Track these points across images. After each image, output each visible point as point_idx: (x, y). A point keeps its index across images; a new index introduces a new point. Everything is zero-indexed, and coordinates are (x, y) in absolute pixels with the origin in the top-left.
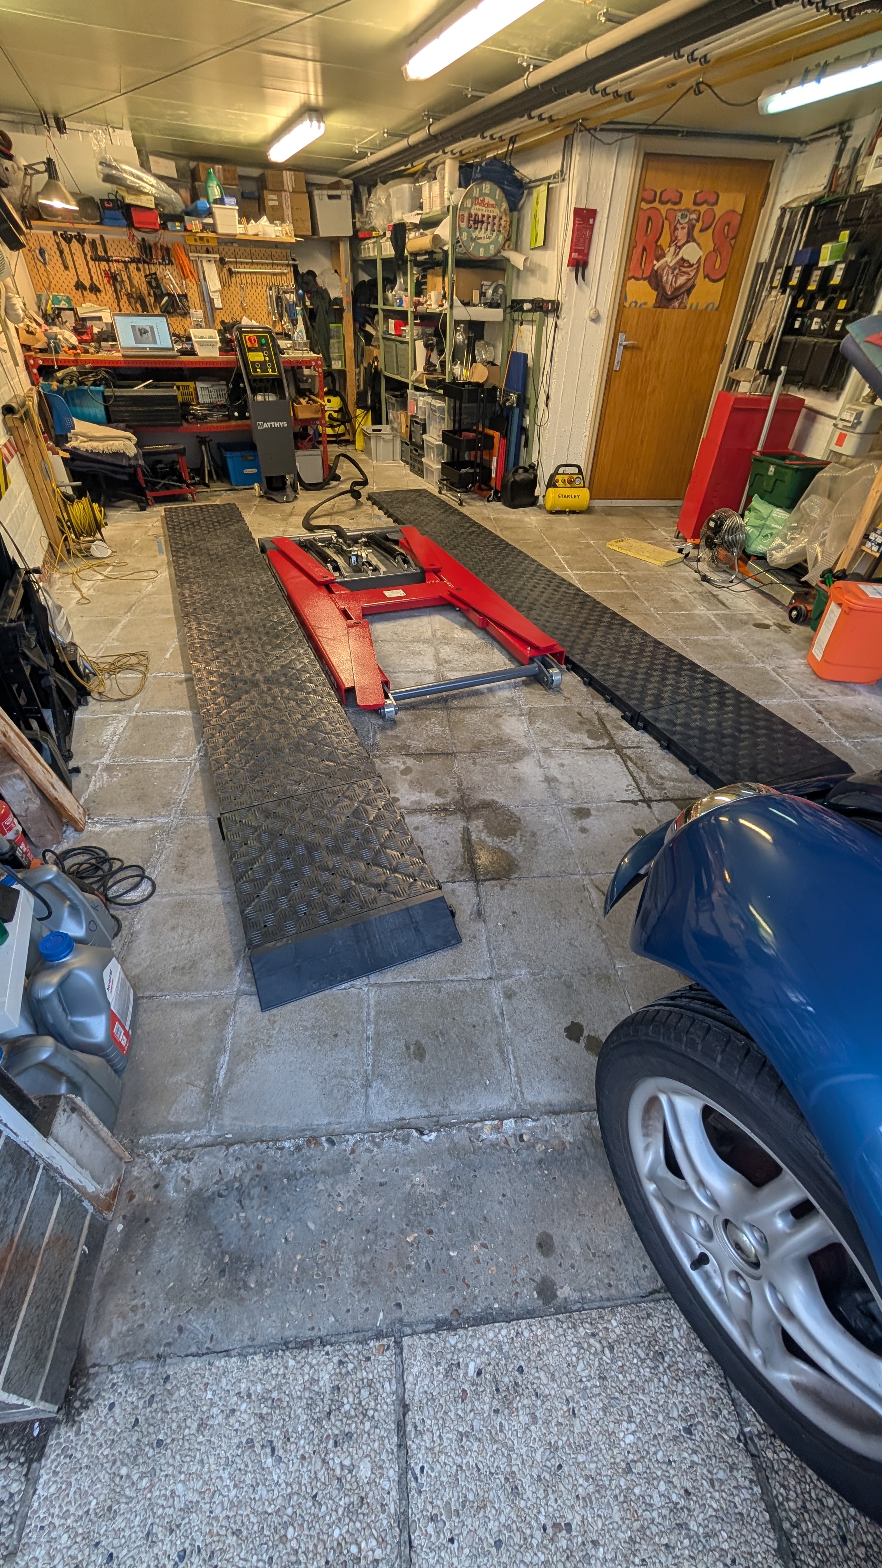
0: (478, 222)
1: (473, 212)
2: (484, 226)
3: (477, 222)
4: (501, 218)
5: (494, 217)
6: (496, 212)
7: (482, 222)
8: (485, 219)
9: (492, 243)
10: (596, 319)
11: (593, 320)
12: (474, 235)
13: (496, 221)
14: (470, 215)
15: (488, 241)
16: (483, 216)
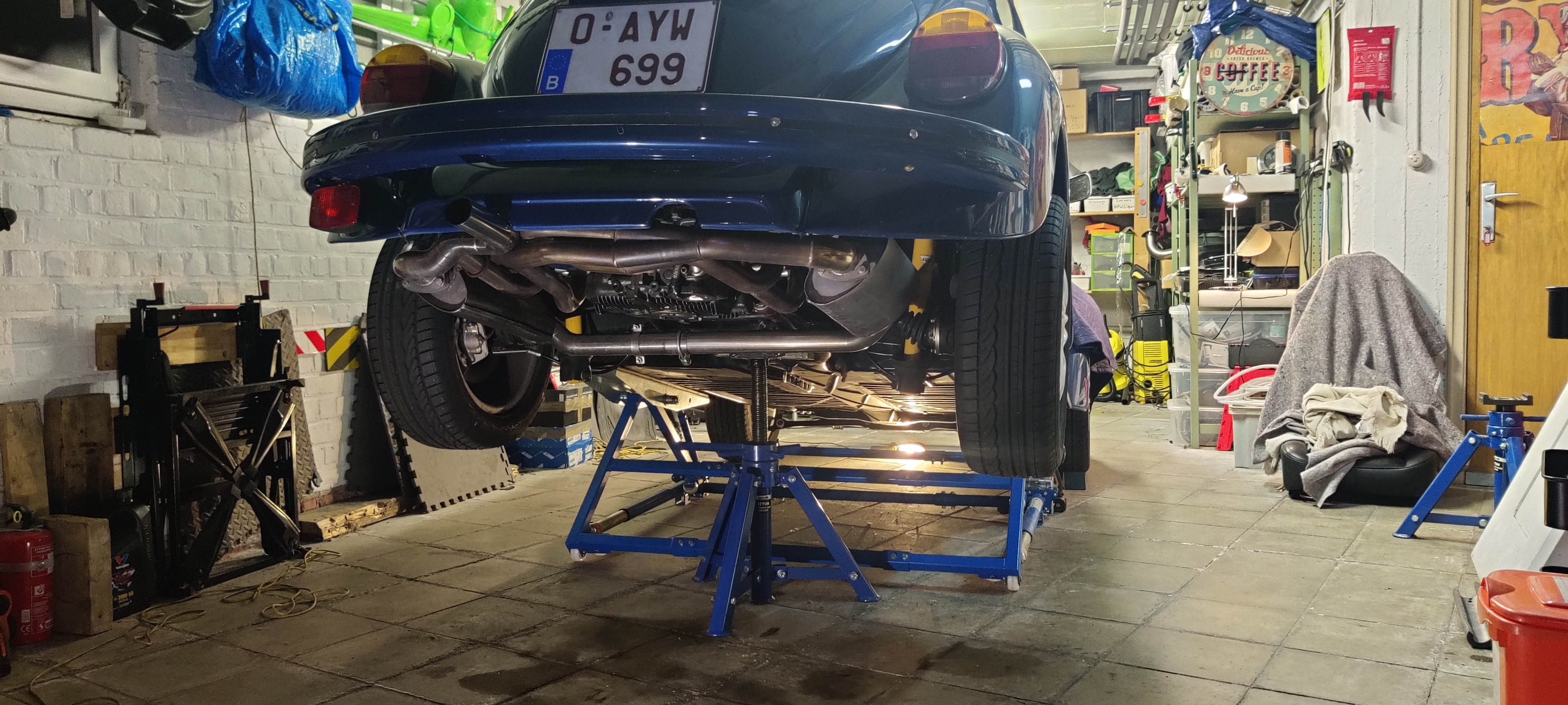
0: (1235, 72)
1: (1225, 62)
2: (1247, 76)
3: (1233, 72)
4: (1276, 65)
5: (1265, 65)
6: (1268, 58)
7: (1243, 72)
8: (1248, 68)
9: (1262, 95)
10: (1424, 165)
11: (1417, 168)
12: (1228, 88)
13: (1270, 69)
14: (1220, 67)
15: (1255, 93)
16: (1245, 65)
